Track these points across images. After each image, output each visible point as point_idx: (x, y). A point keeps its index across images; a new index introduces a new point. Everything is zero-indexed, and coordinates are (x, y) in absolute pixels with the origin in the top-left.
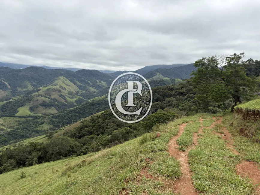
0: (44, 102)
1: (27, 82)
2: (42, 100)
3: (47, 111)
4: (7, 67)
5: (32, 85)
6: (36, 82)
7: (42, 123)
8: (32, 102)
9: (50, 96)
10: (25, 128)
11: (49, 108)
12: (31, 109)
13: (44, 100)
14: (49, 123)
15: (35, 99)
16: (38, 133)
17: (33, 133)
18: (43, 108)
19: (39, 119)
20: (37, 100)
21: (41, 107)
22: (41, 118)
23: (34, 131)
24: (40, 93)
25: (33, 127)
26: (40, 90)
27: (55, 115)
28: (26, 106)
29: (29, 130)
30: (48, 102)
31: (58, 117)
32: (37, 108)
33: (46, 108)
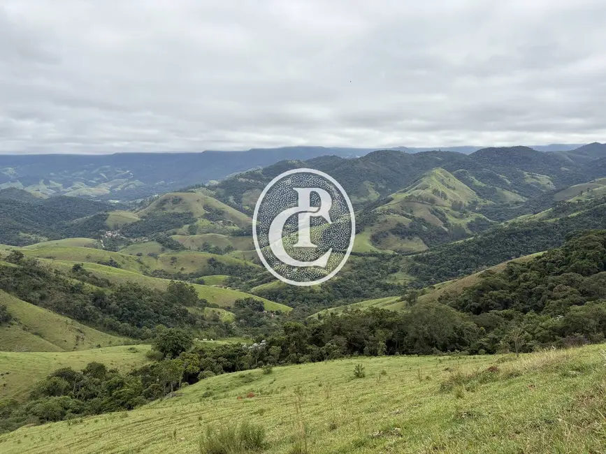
0: (399, 225)
1: (367, 184)
2: (396, 221)
3: (404, 246)
4: (334, 156)
5: (377, 189)
6: (384, 182)
7: (394, 271)
8: (376, 226)
9: (411, 212)
10: (364, 278)
11: (409, 239)
12: (375, 240)
13: (400, 221)
14: (408, 272)
15: (381, 219)
16: (387, 289)
17: (378, 290)
18: (396, 238)
19: (388, 260)
20: (386, 221)
21: (393, 236)
22: (393, 259)
23: (379, 285)
24: (391, 207)
25: (377, 277)
26: (392, 199)
27: (421, 254)
28: (364, 233)
29: (370, 283)
30: (407, 225)
31: (427, 260)
32: (385, 237)
33: (403, 238)
